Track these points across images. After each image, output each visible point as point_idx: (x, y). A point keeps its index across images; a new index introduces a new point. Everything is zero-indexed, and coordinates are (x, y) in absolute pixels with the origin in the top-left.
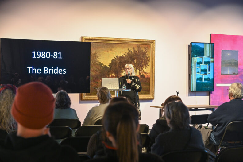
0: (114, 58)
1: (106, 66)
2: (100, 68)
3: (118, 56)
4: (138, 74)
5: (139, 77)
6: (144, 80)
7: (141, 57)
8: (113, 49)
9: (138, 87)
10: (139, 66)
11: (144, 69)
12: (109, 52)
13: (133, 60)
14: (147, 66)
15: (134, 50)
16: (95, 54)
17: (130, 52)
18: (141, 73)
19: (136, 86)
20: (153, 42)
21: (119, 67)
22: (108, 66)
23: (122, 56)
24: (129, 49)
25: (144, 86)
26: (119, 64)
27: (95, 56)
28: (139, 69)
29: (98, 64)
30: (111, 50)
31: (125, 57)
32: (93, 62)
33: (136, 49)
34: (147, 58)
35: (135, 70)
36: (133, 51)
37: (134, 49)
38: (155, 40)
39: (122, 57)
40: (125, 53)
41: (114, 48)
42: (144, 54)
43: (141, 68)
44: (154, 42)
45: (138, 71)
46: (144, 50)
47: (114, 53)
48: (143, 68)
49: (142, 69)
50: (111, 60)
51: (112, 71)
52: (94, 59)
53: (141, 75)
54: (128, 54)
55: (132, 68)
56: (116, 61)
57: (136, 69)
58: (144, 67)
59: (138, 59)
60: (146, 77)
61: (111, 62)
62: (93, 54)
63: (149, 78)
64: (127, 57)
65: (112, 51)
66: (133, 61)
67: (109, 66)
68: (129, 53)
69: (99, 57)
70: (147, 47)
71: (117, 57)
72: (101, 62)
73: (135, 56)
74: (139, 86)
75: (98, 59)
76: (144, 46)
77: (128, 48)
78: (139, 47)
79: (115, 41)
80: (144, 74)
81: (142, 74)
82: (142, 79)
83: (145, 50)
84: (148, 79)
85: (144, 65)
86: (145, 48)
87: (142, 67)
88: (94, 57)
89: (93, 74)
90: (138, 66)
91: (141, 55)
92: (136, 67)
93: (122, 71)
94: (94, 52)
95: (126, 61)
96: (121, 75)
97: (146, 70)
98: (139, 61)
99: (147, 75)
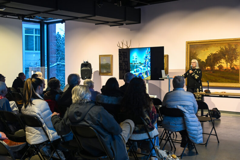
0: (209, 55)
1: (203, 62)
4: (229, 67)
5: (230, 69)
6: (234, 71)
7: (232, 53)
8: (208, 48)
10: (230, 60)
11: (234, 63)
13: (225, 55)
14: (237, 60)
16: (195, 53)
17: (222, 49)
18: (231, 66)
19: (195, 76)
21: (213, 62)
22: (205, 61)
25: (235, 76)
26: (213, 59)
30: (207, 49)
33: (227, 47)
34: (237, 53)
35: (226, 63)
36: (224, 49)
37: (225, 47)
39: (215, 54)
40: (218, 51)
42: (234, 50)
45: (229, 64)
46: (234, 47)
47: (209, 51)
50: (207, 56)
51: (208, 65)
54: (220, 51)
55: (196, 62)
56: (211, 57)
58: (235, 61)
59: (228, 55)
60: (236, 69)
61: (206, 58)
63: (239, 70)
64: (219, 53)
66: (225, 57)
69: (198, 55)
71: (212, 54)
72: (200, 59)
73: (226, 52)
76: (234, 44)
77: (220, 47)
78: (230, 45)
79: (209, 42)
80: (234, 67)
81: (232, 67)
82: (232, 71)
85: (234, 59)
87: (232, 61)
91: (232, 51)
92: (227, 61)
93: (215, 65)
94: (194, 52)
95: (219, 57)
96: (215, 68)
97: (236, 63)
98: (230, 56)
99: (237, 67)
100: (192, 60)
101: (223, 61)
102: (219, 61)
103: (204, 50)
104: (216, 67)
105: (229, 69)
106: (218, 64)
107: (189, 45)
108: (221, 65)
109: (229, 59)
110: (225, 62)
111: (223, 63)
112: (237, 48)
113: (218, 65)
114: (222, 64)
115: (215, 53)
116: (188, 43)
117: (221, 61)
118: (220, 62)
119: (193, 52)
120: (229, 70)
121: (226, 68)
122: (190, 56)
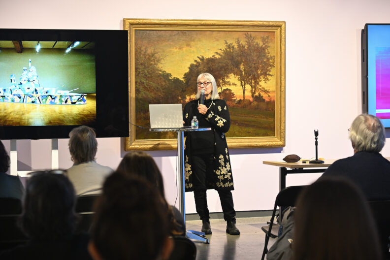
0: (196, 61)
1: (177, 80)
2: (164, 83)
3: (203, 57)
4: (248, 94)
5: (251, 99)
6: (263, 105)
7: (255, 58)
8: (192, 43)
9: (221, 123)
10: (250, 77)
11: (262, 83)
12: (184, 49)
14: (269, 77)
15: (239, 43)
16: (153, 55)
17: (229, 48)
18: (254, 93)
19: (216, 119)
20: (280, 26)
22: (183, 80)
23: (213, 56)
24: (226, 43)
25: (263, 118)
27: (152, 59)
28: (251, 84)
30: (188, 45)
31: (219, 59)
32: (148, 72)
33: (243, 42)
34: (268, 59)
35: (242, 85)
36: (236, 47)
38: (285, 22)
39: (212, 60)
40: (219, 52)
41: (194, 41)
42: (261, 51)
43: (255, 82)
44: (283, 26)
45: (248, 87)
46: (261, 44)
47: (194, 52)
48: (260, 81)
49: (258, 84)
50: (189, 66)
51: (192, 88)
52: (151, 64)
53: (256, 96)
54: (226, 53)
55: (211, 82)
56: (200, 67)
57: (245, 84)
58: (263, 79)
59: (247, 63)
60: (267, 100)
61: (187, 71)
62: (148, 55)
63: (274, 102)
64: (223, 58)
65: (191, 47)
66: (237, 66)
67: (184, 78)
68: (228, 50)
69: (162, 61)
70: (268, 38)
71: (202, 59)
72: (168, 72)
73: (240, 56)
74: (225, 120)
75: (160, 66)
76: (262, 35)
77: (226, 41)
78: (251, 37)
79: (196, 25)
80: (262, 94)
81: (257, 94)
82: (258, 105)
83: (264, 44)
84: (271, 104)
85: (261, 74)
86: (264, 40)
87: (256, 79)
88: (151, 61)
89: (149, 96)
90: (248, 78)
91: (255, 54)
92: (244, 80)
94: (150, 51)
95: (221, 68)
97: (267, 85)
98: (251, 67)
99: (269, 96)
100: (200, 76)
101: (233, 78)
102: (223, 79)
103: (181, 48)
105: (250, 101)
107: (133, 30)
108: (227, 89)
109: (250, 75)
110: (239, 83)
111: (233, 84)
112: (267, 47)
114: (231, 88)
115: (210, 56)
116: (131, 24)
117: (227, 80)
118: (225, 83)
119: (146, 51)
120: (250, 103)
121: (242, 99)
122: (136, 64)
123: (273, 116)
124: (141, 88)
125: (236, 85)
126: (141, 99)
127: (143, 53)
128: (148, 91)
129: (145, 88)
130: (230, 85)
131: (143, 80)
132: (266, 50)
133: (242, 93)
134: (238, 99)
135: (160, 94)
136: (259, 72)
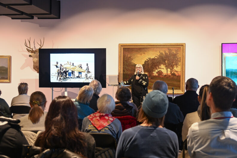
0: (147, 59)
4: (169, 72)
5: (170, 75)
6: (175, 77)
7: (172, 58)
8: (146, 53)
10: (170, 66)
11: (175, 68)
12: (143, 55)
14: (178, 66)
15: (165, 52)
16: (130, 57)
17: (161, 54)
18: (172, 72)
19: (143, 82)
20: (183, 45)
21: (151, 67)
25: (175, 82)
26: (152, 64)
27: (130, 59)
28: (170, 69)
29: (133, 65)
30: (144, 53)
32: (128, 64)
33: (167, 52)
34: (178, 59)
35: (166, 69)
36: (164, 54)
39: (154, 59)
40: (157, 56)
41: (146, 52)
42: (175, 55)
44: (184, 45)
45: (169, 70)
46: (175, 52)
47: (146, 56)
49: (173, 68)
50: (144, 61)
52: (129, 61)
53: (173, 74)
54: (160, 56)
55: (141, 67)
56: (149, 62)
57: (168, 69)
58: (175, 67)
59: (168, 61)
60: (177, 75)
61: (144, 63)
62: (128, 57)
63: (180, 76)
64: (158, 58)
66: (165, 61)
69: (134, 60)
70: (178, 50)
71: (150, 59)
73: (166, 57)
75: (133, 61)
76: (175, 49)
77: (160, 52)
78: (170, 50)
79: (147, 46)
80: (175, 73)
81: (173, 73)
82: (173, 77)
85: (175, 65)
86: (176, 51)
87: (172, 67)
91: (172, 56)
92: (167, 67)
93: (154, 71)
94: (129, 56)
95: (158, 62)
96: (153, 74)
97: (177, 69)
98: (170, 62)
99: (178, 74)
101: (162, 66)
102: (158, 67)
103: (141, 55)
104: (155, 73)
106: (157, 69)
107: (122, 48)
108: (160, 71)
109: (170, 65)
110: (165, 68)
111: (163, 69)
113: (157, 71)
114: (162, 70)
115: (153, 57)
116: (121, 46)
117: (160, 67)
118: (159, 68)
119: (127, 56)
120: (170, 76)
121: (166, 74)
122: (123, 60)
123: (180, 81)
124: (125, 70)
125: (164, 69)
126: (125, 74)
127: (126, 56)
128: (128, 71)
129: (127, 70)
130: (161, 69)
131: (126, 67)
132: (177, 55)
133: (166, 72)
134: (165, 75)
135: (132, 72)
136: (174, 64)
